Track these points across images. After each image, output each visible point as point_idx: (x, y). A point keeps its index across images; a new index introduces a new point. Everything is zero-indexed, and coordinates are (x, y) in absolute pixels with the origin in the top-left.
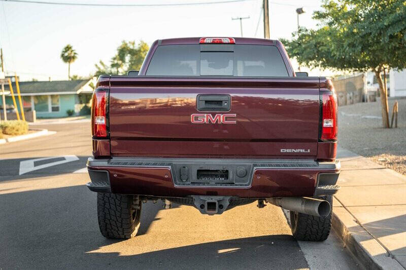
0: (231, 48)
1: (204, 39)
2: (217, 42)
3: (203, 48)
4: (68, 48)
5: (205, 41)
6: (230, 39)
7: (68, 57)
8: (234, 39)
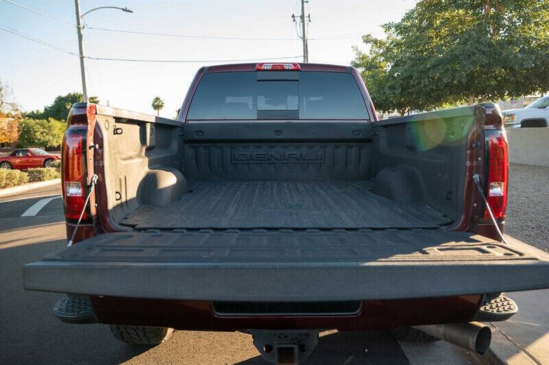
0: (296, 76)
1: (261, 64)
2: (278, 68)
3: (260, 76)
4: (157, 99)
5: (263, 68)
6: (295, 64)
7: (157, 105)
8: (299, 66)
